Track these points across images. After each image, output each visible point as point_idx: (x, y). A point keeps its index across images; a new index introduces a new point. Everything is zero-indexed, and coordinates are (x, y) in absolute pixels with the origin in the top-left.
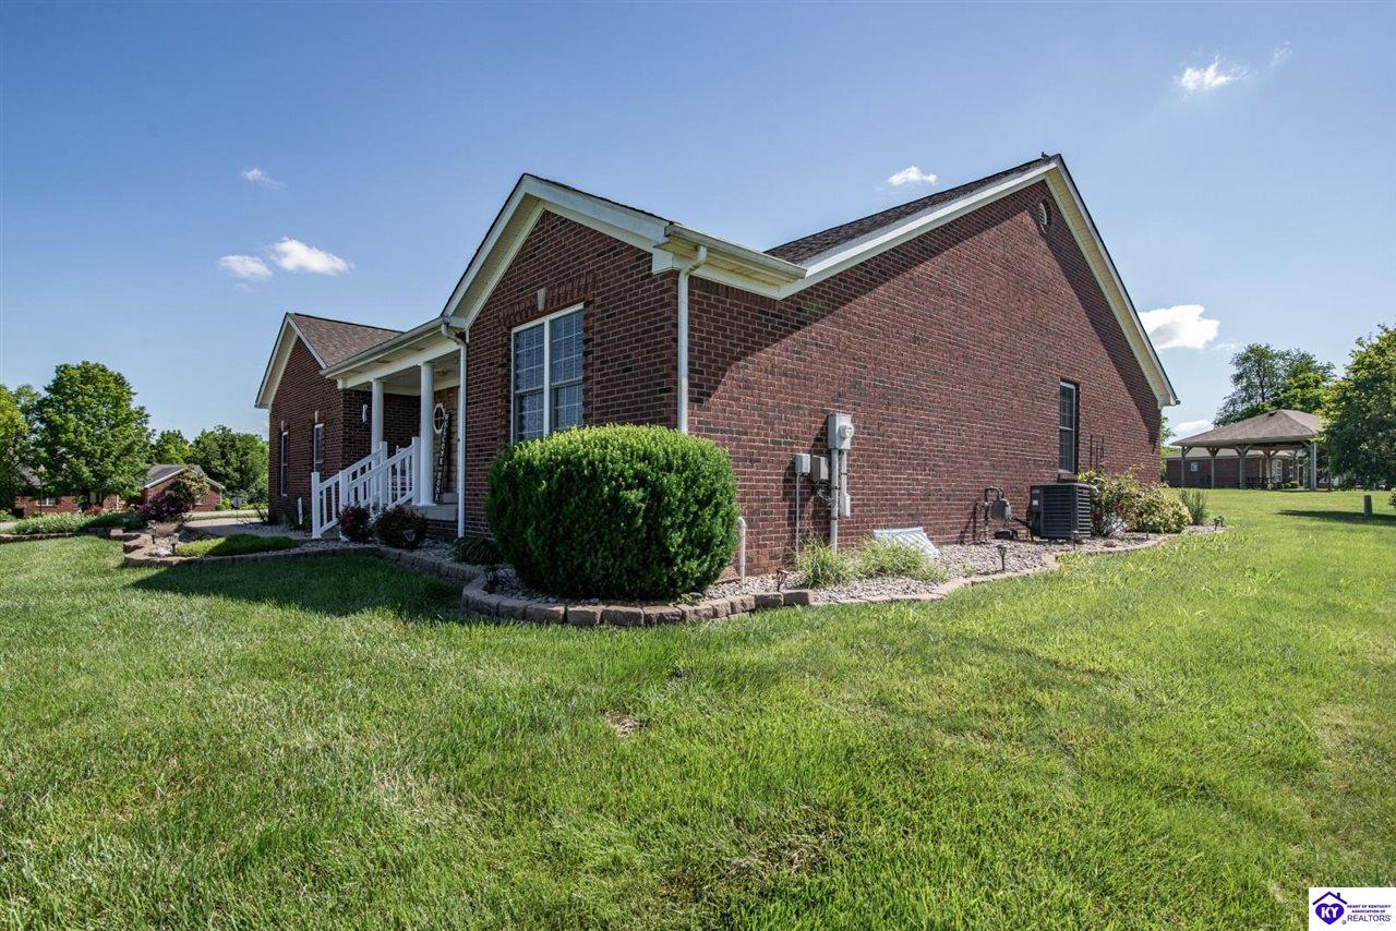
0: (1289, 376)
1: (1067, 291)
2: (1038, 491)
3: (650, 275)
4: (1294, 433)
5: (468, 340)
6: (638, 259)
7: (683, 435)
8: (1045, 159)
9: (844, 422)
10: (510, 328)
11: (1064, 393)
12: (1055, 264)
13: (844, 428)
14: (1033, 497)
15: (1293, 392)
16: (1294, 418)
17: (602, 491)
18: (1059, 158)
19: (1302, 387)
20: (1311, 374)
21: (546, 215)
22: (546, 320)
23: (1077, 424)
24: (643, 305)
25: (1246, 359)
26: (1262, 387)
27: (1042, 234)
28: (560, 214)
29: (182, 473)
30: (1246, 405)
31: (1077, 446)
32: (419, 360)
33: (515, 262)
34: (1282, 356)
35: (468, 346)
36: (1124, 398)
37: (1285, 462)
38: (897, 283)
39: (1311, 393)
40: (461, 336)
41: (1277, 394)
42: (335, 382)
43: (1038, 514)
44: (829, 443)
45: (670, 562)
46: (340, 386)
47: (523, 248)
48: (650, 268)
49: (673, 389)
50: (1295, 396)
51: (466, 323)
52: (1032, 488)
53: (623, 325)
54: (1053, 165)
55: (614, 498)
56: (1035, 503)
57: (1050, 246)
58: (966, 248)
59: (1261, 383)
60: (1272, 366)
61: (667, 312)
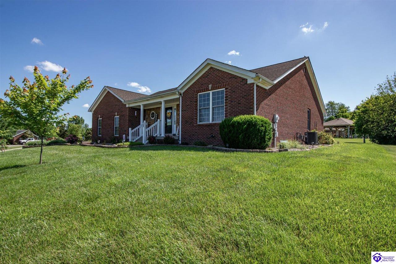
0: (339, 110)
1: (309, 88)
2: (306, 134)
3: (247, 84)
4: (343, 124)
5: (182, 96)
6: (242, 80)
7: (256, 117)
8: (305, 58)
9: (277, 116)
10: (198, 93)
11: (308, 111)
12: (307, 82)
13: (278, 117)
14: (305, 135)
15: (340, 114)
16: (344, 120)
17: (257, 127)
18: (308, 57)
19: (342, 112)
20: (344, 109)
21: (211, 68)
22: (211, 92)
23: (310, 119)
24: (244, 90)
25: (328, 105)
26: (332, 112)
27: (305, 75)
28: (216, 68)
29: (25, 132)
30: (328, 117)
31: (310, 124)
32: (162, 100)
33: (200, 78)
34: (337, 104)
35: (182, 97)
36: (318, 114)
37: (340, 132)
38: (283, 86)
39: (344, 114)
40: (181, 94)
41: (336, 114)
42: (125, 105)
43: (307, 139)
44: (274, 121)
45: (265, 142)
46: (127, 106)
47: (203, 75)
48: (247, 82)
49: (253, 108)
50: (340, 115)
51: (182, 92)
52: (305, 133)
53: (238, 94)
54: (307, 59)
55: (259, 129)
56: (306, 136)
57: (306, 77)
58: (293, 78)
59: (332, 111)
60: (335, 107)
61: (252, 92)
